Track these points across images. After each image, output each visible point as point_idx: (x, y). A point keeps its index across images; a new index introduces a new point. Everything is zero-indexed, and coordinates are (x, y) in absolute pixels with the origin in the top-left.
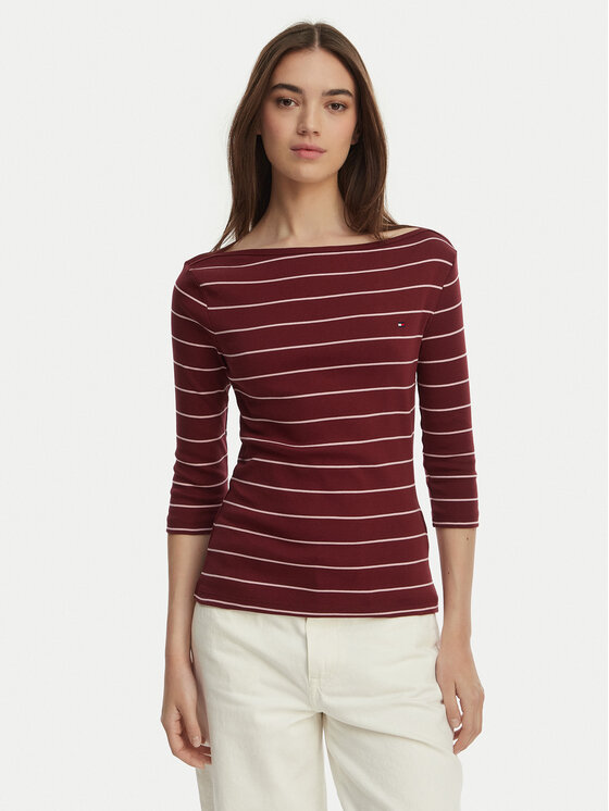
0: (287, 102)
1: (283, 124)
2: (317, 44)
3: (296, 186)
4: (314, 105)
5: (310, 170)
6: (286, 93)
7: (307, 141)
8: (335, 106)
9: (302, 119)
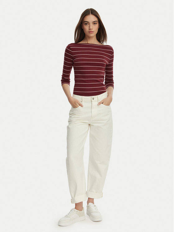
0: (87, 24)
1: (86, 28)
2: (90, 13)
3: (89, 37)
4: (91, 24)
5: (92, 35)
6: (86, 23)
7: (91, 31)
8: (95, 23)
9: (89, 27)
